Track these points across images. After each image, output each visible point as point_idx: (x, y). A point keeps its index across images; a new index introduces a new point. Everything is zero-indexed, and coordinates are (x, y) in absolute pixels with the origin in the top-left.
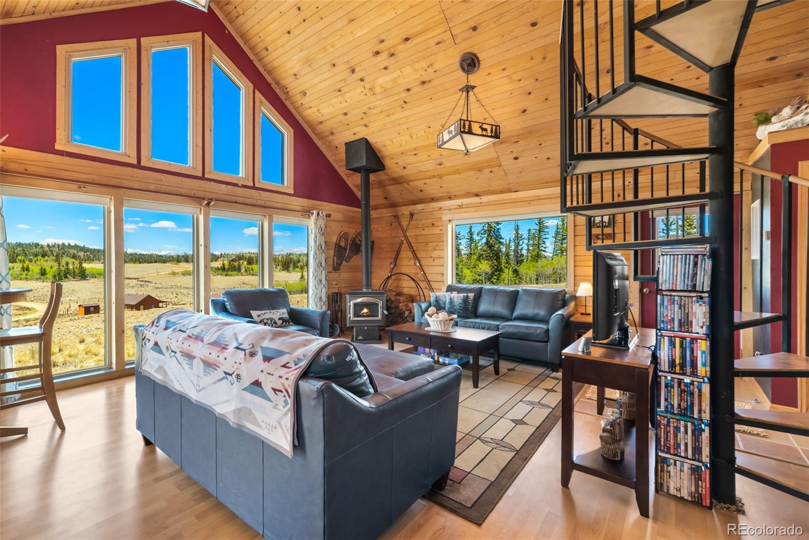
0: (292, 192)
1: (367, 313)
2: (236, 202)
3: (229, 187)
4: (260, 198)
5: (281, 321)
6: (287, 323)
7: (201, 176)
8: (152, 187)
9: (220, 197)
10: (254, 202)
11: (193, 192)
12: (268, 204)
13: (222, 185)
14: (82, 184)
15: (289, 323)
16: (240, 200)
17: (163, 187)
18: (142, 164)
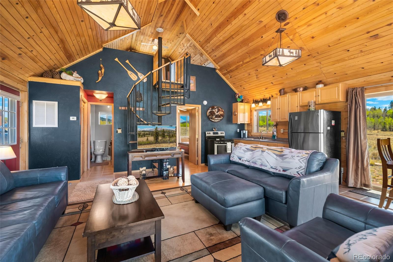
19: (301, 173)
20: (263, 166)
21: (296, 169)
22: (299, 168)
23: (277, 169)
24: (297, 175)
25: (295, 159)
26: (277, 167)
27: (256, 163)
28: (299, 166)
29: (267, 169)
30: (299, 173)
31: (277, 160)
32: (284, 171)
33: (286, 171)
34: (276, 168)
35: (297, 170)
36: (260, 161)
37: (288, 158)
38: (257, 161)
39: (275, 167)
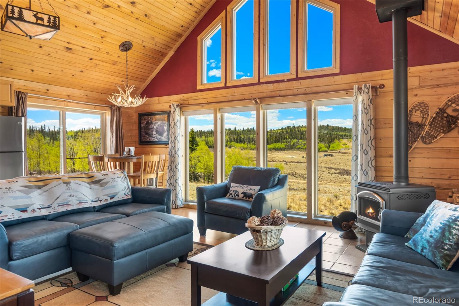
0: (338, 71)
1: (372, 214)
2: (280, 96)
3: (275, 85)
4: (300, 87)
5: (243, 195)
6: (247, 198)
7: (257, 82)
8: (230, 99)
9: (271, 94)
10: (295, 92)
11: (251, 95)
12: (309, 90)
13: (270, 84)
14: (203, 105)
15: (249, 199)
16: (283, 93)
17: (235, 96)
18: (227, 85)
19: (128, 193)
20: (82, 203)
21: (122, 191)
22: (125, 189)
23: (101, 200)
24: (125, 197)
25: (118, 181)
26: (99, 197)
27: (69, 203)
28: (124, 187)
29: (89, 206)
30: (126, 194)
31: (93, 189)
32: (111, 198)
33: (114, 197)
34: (99, 199)
35: (124, 192)
36: (74, 198)
37: (110, 182)
38: (69, 199)
39: (96, 199)
